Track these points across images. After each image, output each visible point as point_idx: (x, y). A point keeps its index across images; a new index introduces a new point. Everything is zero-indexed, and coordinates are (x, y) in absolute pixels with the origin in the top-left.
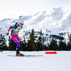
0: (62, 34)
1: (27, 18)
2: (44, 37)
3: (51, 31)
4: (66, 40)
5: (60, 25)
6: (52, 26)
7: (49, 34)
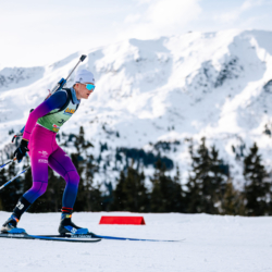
0: (166, 146)
1: (24, 75)
2: (91, 157)
3: (121, 134)
4: (181, 169)
5: (159, 109)
6: (125, 111)
7: (114, 144)
